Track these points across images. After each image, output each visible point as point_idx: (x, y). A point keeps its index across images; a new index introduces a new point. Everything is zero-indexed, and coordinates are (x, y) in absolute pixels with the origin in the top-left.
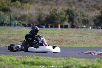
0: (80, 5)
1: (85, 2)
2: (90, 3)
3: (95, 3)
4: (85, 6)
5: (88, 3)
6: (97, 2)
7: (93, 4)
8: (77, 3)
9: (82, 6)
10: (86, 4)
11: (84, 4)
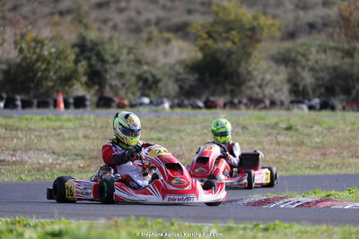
0: (105, 21)
1: (121, 10)
2: (139, 13)
3: (160, 13)
4: (121, 26)
5: (133, 14)
6: (164, 7)
7: (152, 16)
8: (94, 14)
9: (110, 24)
10: (124, 16)
11: (118, 19)
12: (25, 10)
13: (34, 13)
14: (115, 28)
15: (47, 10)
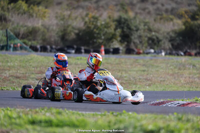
0: (144, 9)
1: (153, 4)
2: (163, 5)
3: (174, 5)
4: (152, 12)
5: (159, 6)
6: (176, 3)
7: (169, 7)
8: (139, 5)
9: (147, 11)
10: (155, 7)
11: (151, 8)
13: (107, 4)
14: (149, 13)
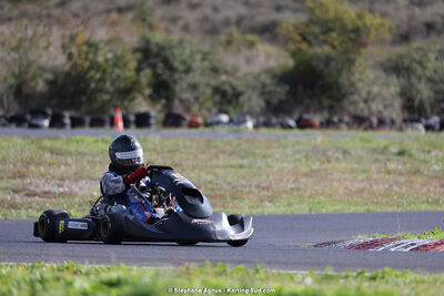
0: (174, 20)
1: (193, 7)
2: (215, 9)
3: (242, 10)
4: (194, 26)
5: (208, 11)
6: (246, 3)
7: (232, 14)
8: (160, 11)
9: (181, 23)
10: (198, 14)
11: (190, 17)
12: (75, 6)
13: (86, 9)
14: (186, 28)
15: (102, 6)
